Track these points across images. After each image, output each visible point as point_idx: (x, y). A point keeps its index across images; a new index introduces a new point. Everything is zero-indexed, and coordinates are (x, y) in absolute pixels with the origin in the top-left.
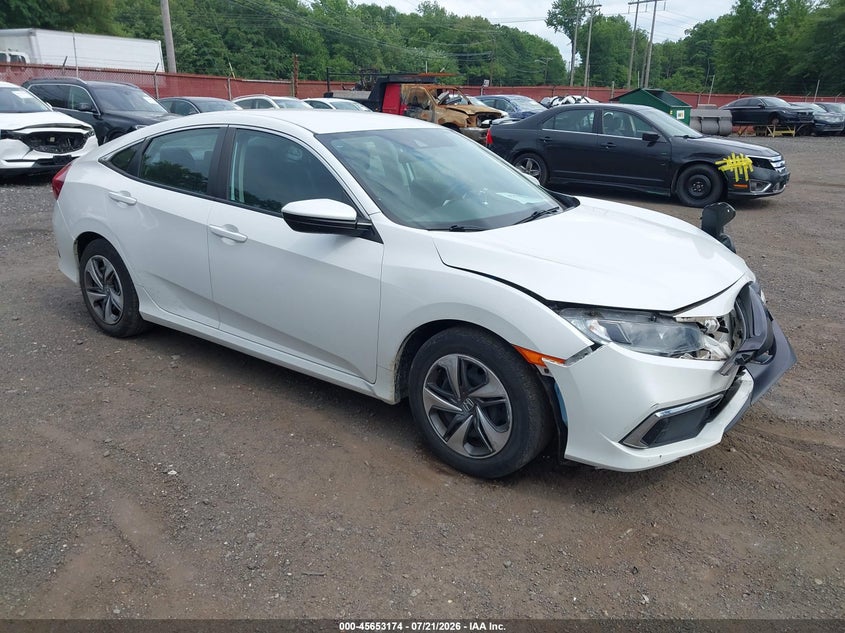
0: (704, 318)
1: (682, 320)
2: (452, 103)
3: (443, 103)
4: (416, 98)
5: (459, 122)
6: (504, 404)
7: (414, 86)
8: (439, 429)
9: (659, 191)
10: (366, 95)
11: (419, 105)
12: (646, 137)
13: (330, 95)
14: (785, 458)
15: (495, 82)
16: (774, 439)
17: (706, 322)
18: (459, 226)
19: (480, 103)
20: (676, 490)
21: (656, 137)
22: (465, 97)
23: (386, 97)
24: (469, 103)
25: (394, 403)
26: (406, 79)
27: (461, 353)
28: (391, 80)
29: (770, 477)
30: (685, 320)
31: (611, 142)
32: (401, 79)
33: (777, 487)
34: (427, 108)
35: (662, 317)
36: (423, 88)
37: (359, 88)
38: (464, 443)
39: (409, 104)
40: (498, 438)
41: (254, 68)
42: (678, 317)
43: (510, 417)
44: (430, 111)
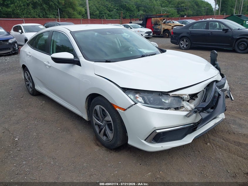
0: (182, 95)
1: (172, 95)
2: (168, 23)
3: (165, 23)
4: (156, 22)
5: (169, 29)
6: (111, 124)
7: (156, 18)
8: (97, 130)
9: (228, 48)
10: (141, 22)
11: (157, 24)
12: (224, 30)
13: (131, 23)
14: (228, 149)
15: (188, 16)
16: (227, 140)
17: (183, 96)
18: (108, 60)
19: (178, 23)
20: (177, 158)
21: (228, 30)
22: (172, 21)
23: (147, 22)
24: (173, 23)
25: (88, 120)
26: (154, 16)
27: (100, 105)
28: (149, 17)
29: (218, 156)
30: (174, 95)
31: (211, 32)
32: (152, 17)
33: (218, 160)
34: (160, 25)
35: (164, 94)
36: (158, 19)
37: (140, 20)
38: (103, 136)
39: (154, 24)
40: (111, 135)
41: (116, 17)
42: (171, 94)
43: (113, 128)
44: (160, 26)
